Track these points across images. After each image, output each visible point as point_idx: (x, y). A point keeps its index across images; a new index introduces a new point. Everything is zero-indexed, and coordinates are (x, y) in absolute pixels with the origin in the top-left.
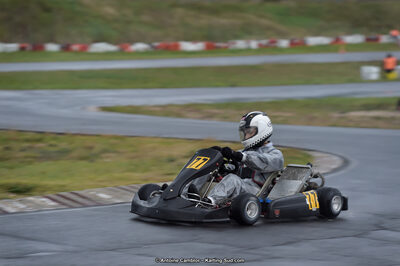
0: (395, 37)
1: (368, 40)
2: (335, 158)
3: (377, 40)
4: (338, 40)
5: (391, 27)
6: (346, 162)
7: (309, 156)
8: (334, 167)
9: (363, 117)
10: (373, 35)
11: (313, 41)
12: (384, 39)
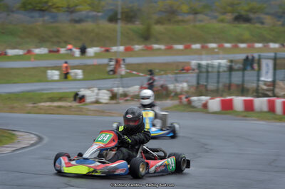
0: (70, 50)
1: (50, 51)
2: (33, 136)
3: (58, 51)
4: (29, 52)
5: (67, 43)
6: (40, 139)
7: (14, 135)
8: (32, 142)
9: (49, 106)
10: (55, 48)
11: (11, 52)
12: (63, 51)
